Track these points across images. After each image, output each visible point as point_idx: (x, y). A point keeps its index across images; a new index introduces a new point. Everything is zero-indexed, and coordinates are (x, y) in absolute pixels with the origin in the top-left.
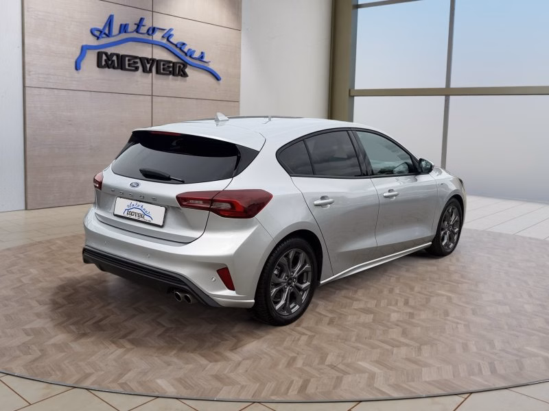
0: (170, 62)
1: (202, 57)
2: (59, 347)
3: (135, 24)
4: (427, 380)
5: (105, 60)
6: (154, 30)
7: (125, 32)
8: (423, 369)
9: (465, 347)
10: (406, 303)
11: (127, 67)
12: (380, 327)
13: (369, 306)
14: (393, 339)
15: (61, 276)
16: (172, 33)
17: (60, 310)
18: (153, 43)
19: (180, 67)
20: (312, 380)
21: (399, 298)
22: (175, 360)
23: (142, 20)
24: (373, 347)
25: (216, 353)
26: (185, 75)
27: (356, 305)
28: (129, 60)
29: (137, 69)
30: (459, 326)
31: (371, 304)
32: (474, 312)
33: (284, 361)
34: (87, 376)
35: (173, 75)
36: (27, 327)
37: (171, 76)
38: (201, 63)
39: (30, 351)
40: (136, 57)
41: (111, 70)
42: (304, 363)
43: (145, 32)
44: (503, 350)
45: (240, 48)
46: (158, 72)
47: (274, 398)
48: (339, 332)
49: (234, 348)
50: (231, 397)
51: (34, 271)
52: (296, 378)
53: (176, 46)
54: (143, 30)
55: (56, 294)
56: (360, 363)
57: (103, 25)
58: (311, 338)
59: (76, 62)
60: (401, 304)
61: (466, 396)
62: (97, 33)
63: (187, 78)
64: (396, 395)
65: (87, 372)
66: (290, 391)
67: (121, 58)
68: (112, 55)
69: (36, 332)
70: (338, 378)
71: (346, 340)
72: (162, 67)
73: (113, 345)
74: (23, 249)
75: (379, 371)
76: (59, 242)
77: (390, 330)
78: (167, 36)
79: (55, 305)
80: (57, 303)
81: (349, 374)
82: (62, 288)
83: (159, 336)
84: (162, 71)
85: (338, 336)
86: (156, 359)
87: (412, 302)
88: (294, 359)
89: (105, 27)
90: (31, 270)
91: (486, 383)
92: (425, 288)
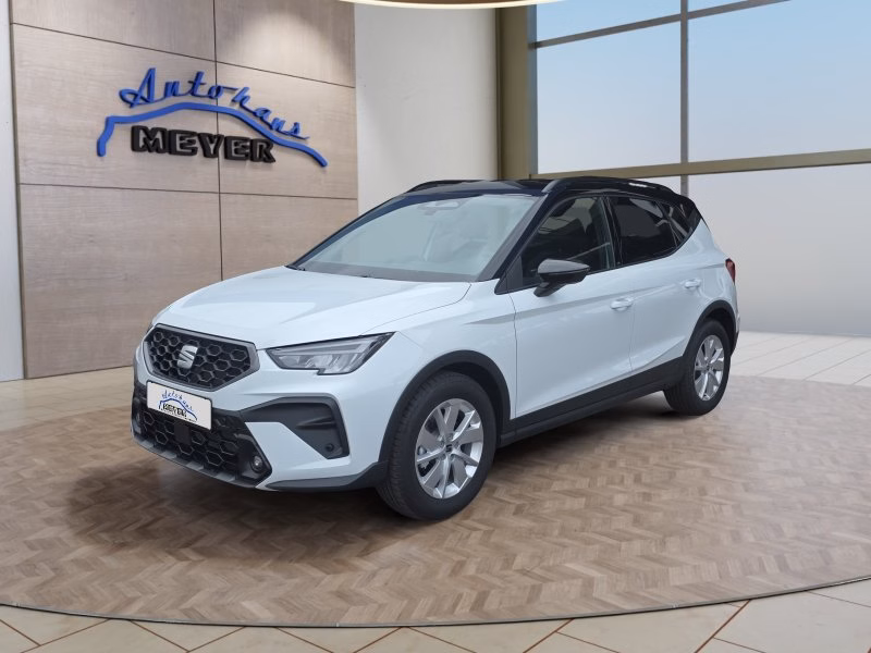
0: (246, 140)
1: (296, 131)
2: (83, 564)
3: (190, 82)
4: (678, 583)
5: (144, 139)
6: (219, 89)
7: (174, 95)
8: (670, 569)
9: (736, 537)
10: (637, 480)
11: (178, 149)
12: (599, 515)
13: (578, 486)
14: (618, 530)
15: (83, 467)
16: (246, 94)
17: (83, 513)
18: (218, 111)
19: (261, 146)
20: (493, 592)
21: (625, 474)
22: (271, 573)
23: (199, 75)
24: (588, 542)
25: (336, 561)
26: (269, 159)
27: (556, 486)
28: (181, 139)
29: (194, 151)
30: (724, 508)
31: (582, 483)
32: (747, 489)
33: (446, 568)
34: (130, 601)
35: (252, 159)
36: (31, 538)
37: (248, 162)
38: (295, 140)
39: (37, 571)
40: (193, 134)
41: (154, 155)
42: (477, 570)
43: (206, 93)
44: (798, 538)
45: (355, 115)
46: (227, 156)
47: (432, 619)
48: (533, 524)
49: (365, 553)
50: (363, 621)
51: (40, 462)
52: (465, 591)
53: (254, 114)
54: (202, 90)
55: (76, 490)
56: (568, 565)
57: (139, 84)
58: (488, 533)
59: (98, 143)
60: (629, 481)
61: (742, 604)
62: (130, 98)
63: (274, 164)
64: (628, 607)
65: (129, 596)
66: (458, 609)
67: (169, 136)
68: (155, 130)
69: (47, 545)
70: (533, 587)
71: (544, 535)
72: (233, 148)
73: (170, 557)
74: (22, 432)
75: (599, 575)
76: (79, 421)
77: (614, 518)
78: (239, 99)
79: (76, 507)
80: (77, 503)
81: (552, 581)
82: (85, 483)
83: (244, 540)
84: (234, 154)
85: (531, 531)
86: (240, 573)
87: (646, 479)
88: (461, 564)
89: (141, 89)
90: (36, 460)
91: (772, 584)
92: (667, 458)
